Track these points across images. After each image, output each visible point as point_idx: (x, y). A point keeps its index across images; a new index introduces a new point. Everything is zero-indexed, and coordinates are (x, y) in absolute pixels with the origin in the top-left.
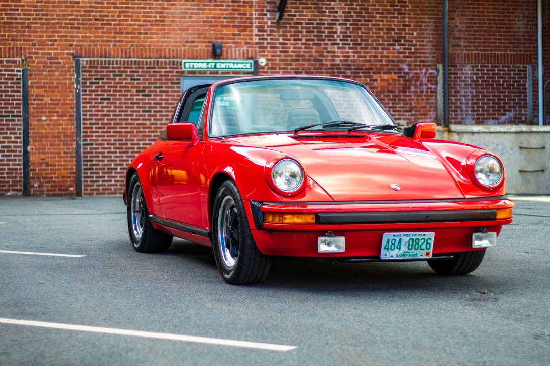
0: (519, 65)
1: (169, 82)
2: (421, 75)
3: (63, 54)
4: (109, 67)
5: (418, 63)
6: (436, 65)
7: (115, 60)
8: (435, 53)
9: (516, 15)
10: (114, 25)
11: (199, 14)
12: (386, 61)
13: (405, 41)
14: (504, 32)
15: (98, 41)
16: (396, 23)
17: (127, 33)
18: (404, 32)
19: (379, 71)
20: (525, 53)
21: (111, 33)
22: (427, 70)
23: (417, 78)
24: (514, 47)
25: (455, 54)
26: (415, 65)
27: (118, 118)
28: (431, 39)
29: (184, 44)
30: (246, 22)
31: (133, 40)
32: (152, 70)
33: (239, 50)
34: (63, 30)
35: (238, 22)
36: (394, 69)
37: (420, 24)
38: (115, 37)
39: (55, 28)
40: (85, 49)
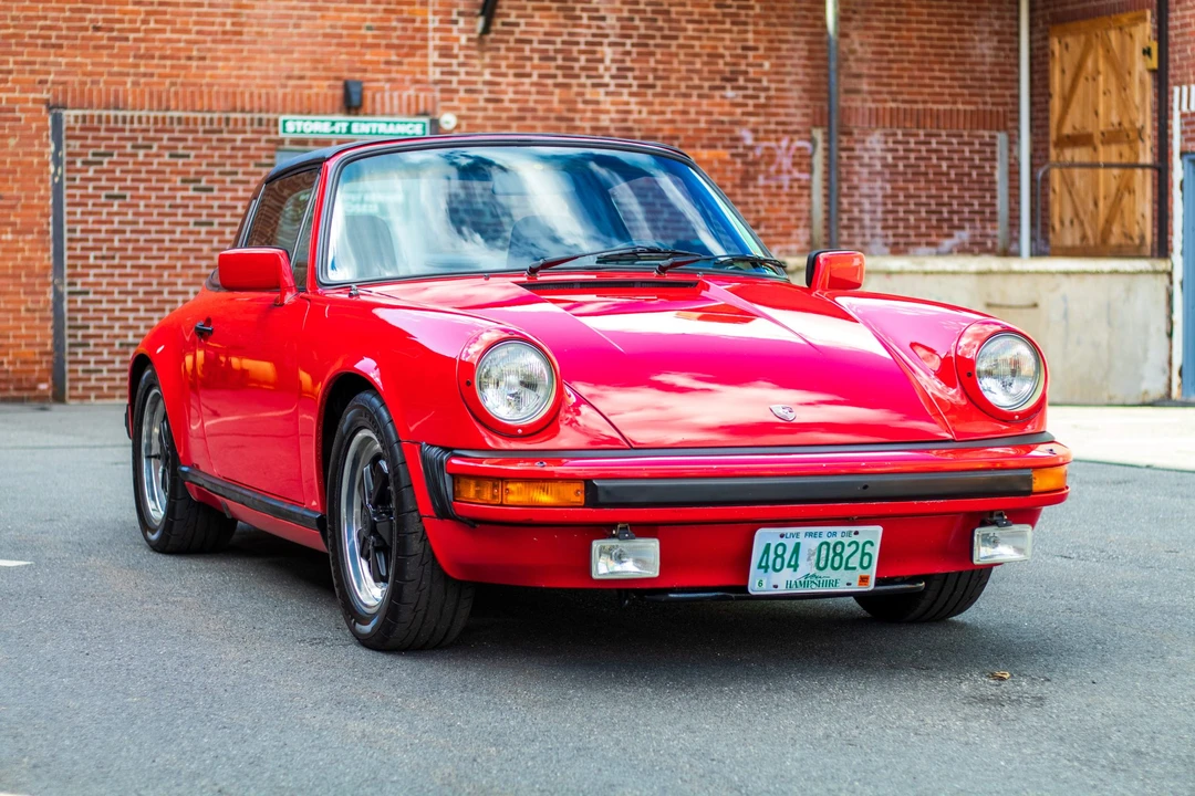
0: (981, 132)
1: (252, 162)
2: (779, 152)
3: (26, 100)
4: (123, 130)
5: (772, 127)
6: (809, 132)
7: (137, 114)
8: (807, 107)
9: (976, 28)
10: (135, 40)
11: (314, 18)
12: (707, 122)
13: (747, 80)
14: (951, 63)
15: (101, 74)
16: (728, 43)
17: (163, 57)
18: (743, 62)
19: (691, 142)
20: (995, 108)
21: (128, 57)
22: (792, 140)
23: (770, 157)
24: (971, 95)
25: (850, 108)
26: (766, 131)
27: (142, 237)
28: (800, 78)
29: (284, 81)
30: (413, 38)
31: (175, 72)
32: (215, 136)
33: (400, 97)
34: (26, 50)
35: (399, 37)
36: (722, 139)
37: (776, 45)
38: (136, 66)
39: (10, 45)
40: (74, 91)
